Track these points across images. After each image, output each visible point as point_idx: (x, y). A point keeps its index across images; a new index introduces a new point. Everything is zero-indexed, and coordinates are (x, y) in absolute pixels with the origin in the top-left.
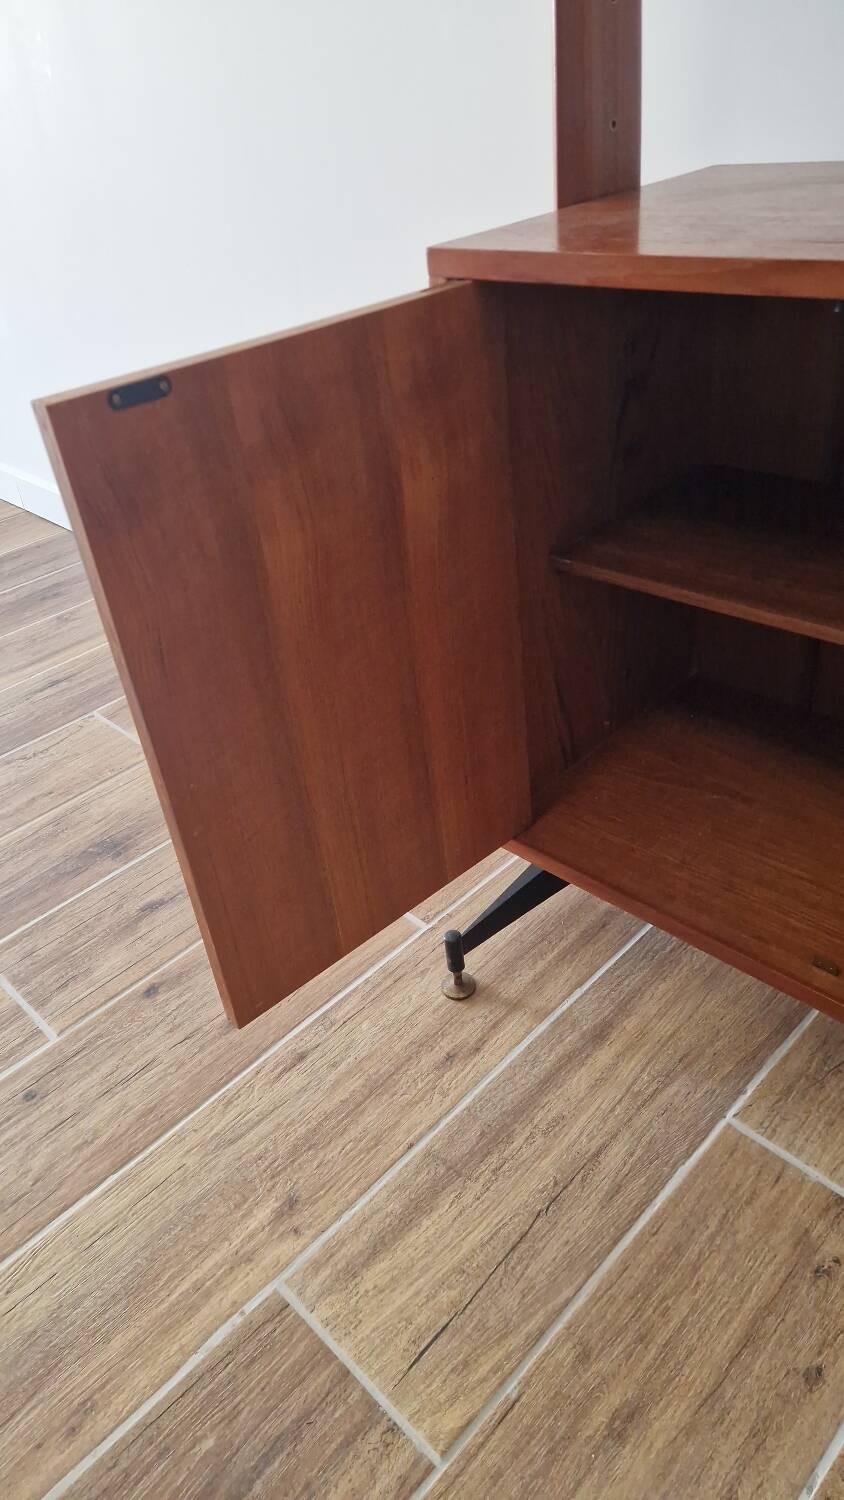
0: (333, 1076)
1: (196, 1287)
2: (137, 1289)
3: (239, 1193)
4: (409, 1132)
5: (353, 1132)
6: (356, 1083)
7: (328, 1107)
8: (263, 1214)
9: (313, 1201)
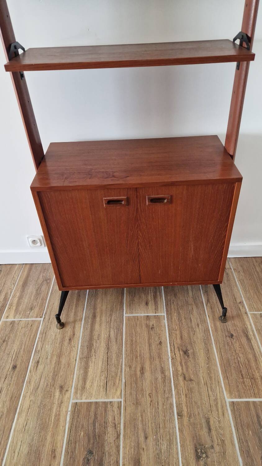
0: (48, 361)
1: (55, 416)
2: (43, 427)
3: (49, 394)
4: (73, 358)
5: (62, 367)
6: (55, 358)
7: (53, 366)
8: (57, 393)
9: (65, 383)
